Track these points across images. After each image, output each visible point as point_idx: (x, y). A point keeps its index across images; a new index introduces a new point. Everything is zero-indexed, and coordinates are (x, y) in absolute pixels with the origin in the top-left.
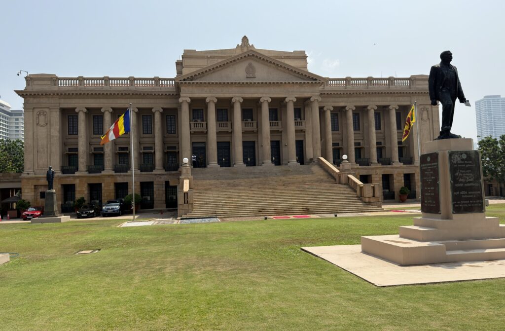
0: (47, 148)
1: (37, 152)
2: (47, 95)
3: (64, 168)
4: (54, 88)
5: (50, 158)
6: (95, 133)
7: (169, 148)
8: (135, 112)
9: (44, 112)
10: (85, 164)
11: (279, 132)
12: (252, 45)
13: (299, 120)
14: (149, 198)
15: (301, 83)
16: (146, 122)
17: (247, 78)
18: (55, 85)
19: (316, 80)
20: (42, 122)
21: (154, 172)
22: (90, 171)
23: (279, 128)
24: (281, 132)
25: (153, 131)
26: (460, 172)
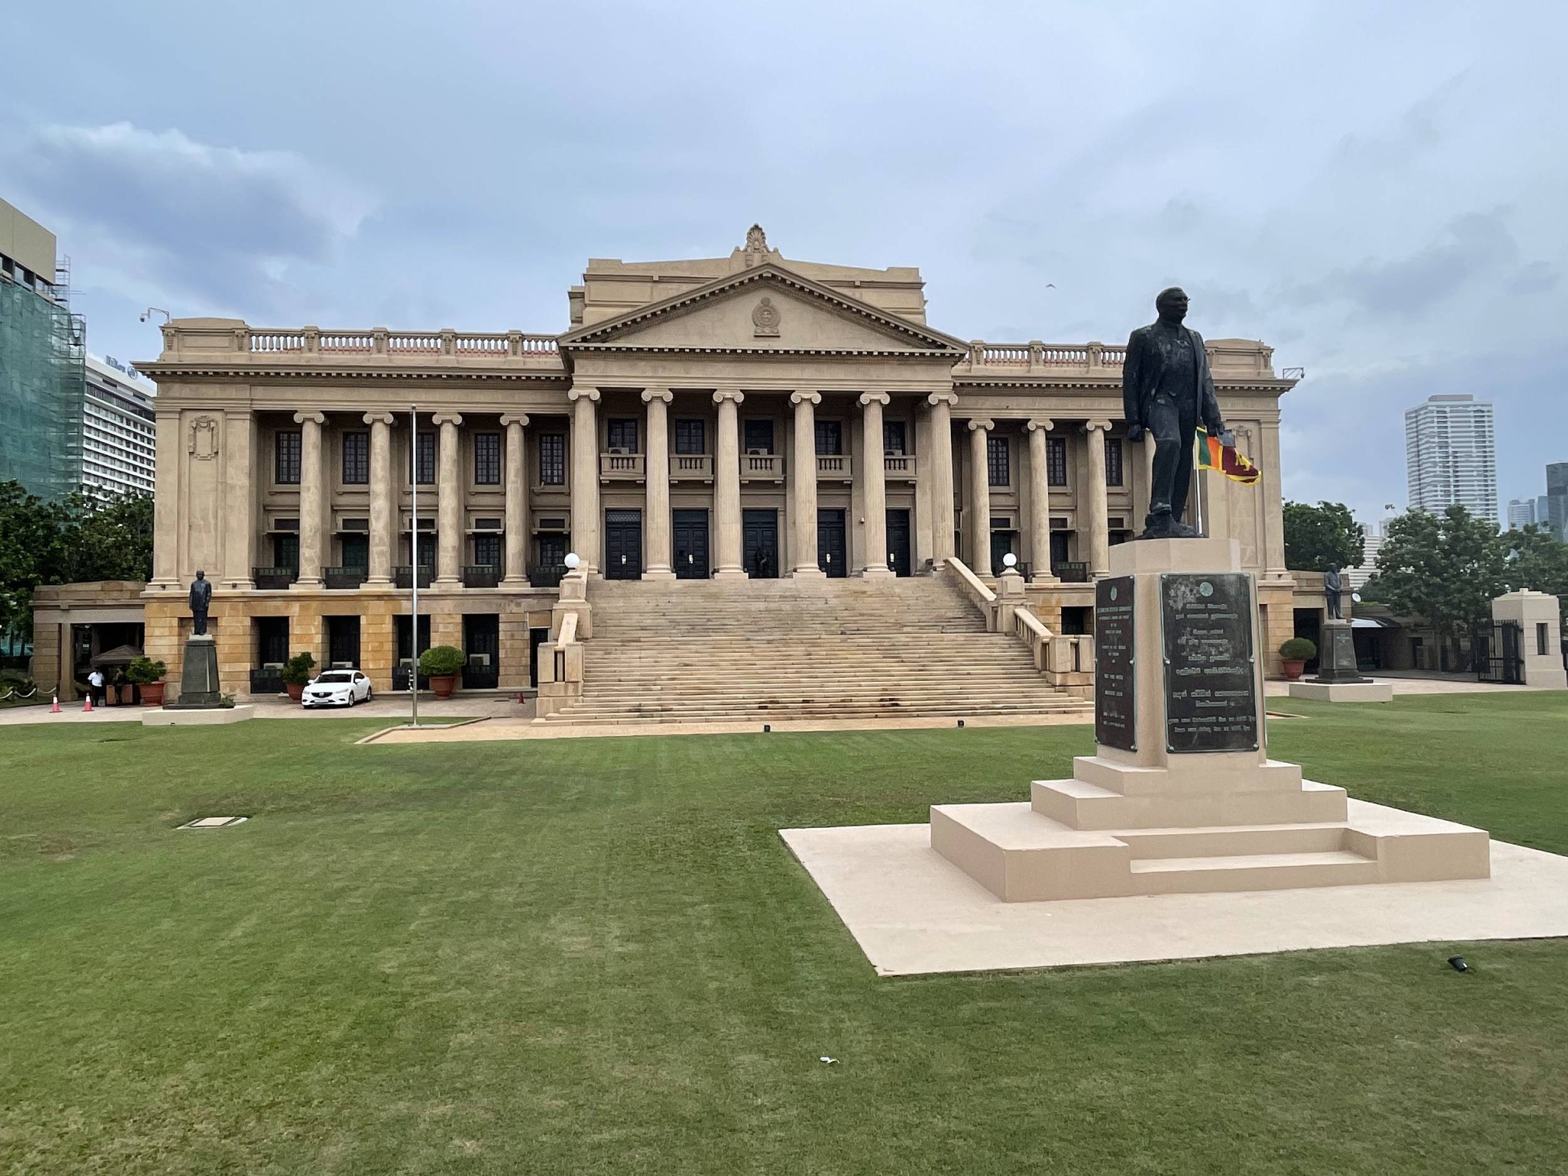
0: (216, 517)
1: (190, 526)
2: (220, 376)
3: (261, 573)
4: (240, 358)
5: (223, 546)
6: (347, 478)
7: (544, 523)
8: (455, 426)
9: (209, 423)
10: (317, 563)
11: (845, 487)
12: (776, 251)
13: (898, 454)
14: (486, 658)
15: (902, 354)
16: (485, 452)
17: (756, 336)
18: (240, 349)
19: (944, 346)
20: (204, 449)
21: (502, 588)
22: (329, 581)
23: (843, 475)
24: (850, 486)
25: (502, 476)
26: (1191, 634)
